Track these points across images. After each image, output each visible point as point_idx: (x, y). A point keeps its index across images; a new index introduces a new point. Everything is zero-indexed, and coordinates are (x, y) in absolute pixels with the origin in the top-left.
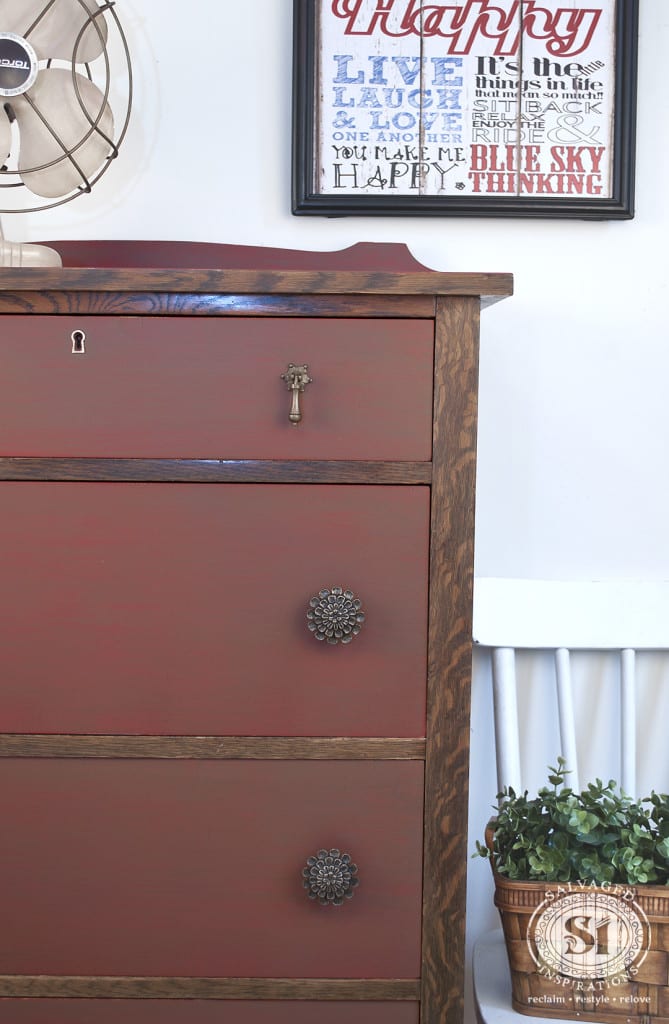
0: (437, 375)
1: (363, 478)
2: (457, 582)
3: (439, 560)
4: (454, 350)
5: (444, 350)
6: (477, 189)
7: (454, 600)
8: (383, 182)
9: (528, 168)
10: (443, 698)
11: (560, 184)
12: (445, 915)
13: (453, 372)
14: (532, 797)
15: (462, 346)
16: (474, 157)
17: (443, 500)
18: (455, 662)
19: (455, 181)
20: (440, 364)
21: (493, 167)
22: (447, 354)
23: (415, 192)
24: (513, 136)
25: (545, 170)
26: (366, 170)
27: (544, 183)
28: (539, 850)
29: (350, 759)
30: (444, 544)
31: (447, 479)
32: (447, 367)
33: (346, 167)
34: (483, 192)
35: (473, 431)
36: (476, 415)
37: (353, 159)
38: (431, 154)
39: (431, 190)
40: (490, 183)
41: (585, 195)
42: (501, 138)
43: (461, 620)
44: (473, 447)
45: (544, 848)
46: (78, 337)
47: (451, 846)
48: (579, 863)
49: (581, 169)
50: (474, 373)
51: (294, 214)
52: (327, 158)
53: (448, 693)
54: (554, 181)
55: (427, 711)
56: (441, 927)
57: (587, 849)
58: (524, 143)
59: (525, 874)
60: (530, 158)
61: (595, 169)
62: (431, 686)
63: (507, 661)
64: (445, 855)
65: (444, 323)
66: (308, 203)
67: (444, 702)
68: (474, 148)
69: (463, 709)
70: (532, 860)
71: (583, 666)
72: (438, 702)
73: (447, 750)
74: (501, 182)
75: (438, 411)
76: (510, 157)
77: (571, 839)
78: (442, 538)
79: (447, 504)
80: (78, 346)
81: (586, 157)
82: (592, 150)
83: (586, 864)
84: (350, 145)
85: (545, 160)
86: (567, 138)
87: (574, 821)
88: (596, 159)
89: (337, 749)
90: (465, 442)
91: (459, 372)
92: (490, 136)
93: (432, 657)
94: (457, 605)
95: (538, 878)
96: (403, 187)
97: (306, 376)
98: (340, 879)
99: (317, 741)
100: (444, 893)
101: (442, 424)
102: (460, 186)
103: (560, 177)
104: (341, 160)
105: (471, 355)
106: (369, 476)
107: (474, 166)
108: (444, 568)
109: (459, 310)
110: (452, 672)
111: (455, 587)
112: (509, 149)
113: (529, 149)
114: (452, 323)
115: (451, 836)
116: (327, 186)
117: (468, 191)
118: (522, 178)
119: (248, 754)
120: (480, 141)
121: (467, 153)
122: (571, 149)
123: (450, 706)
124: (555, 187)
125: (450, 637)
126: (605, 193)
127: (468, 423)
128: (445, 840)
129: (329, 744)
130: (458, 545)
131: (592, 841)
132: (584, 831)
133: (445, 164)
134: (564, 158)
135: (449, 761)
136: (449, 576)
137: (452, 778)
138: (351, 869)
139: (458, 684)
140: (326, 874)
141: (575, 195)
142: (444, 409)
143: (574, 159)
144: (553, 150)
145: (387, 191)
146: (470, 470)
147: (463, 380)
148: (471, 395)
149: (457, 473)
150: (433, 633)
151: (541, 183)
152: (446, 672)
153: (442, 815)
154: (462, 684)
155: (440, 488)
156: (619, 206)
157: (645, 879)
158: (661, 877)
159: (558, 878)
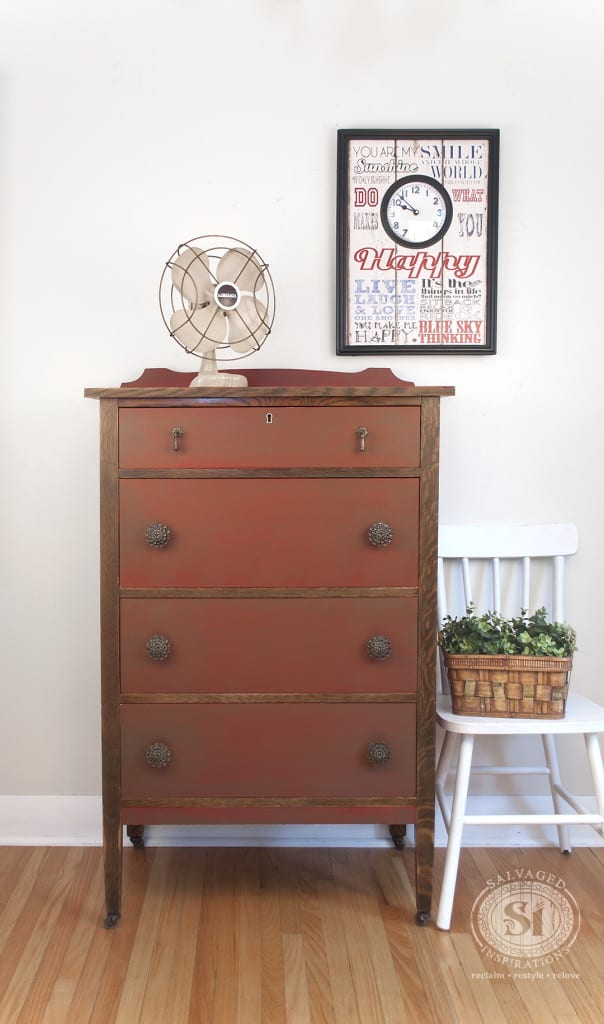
0: (422, 431)
1: (391, 476)
2: (431, 520)
3: (423, 510)
4: (429, 419)
5: (425, 419)
6: (422, 341)
7: (430, 527)
8: (378, 339)
9: (447, 331)
10: (426, 570)
11: (461, 339)
12: (427, 665)
13: (429, 429)
14: (458, 621)
15: (433, 418)
16: (421, 327)
17: (425, 484)
18: (430, 554)
19: (412, 338)
20: (423, 425)
21: (430, 331)
22: (426, 421)
23: (393, 344)
24: (439, 316)
25: (454, 332)
26: (371, 334)
27: (454, 338)
28: (464, 641)
29: (386, 596)
30: (425, 503)
31: (427, 475)
32: (426, 427)
33: (361, 333)
34: (425, 343)
35: (437, 455)
36: (439, 447)
37: (365, 329)
38: (401, 325)
39: (401, 342)
40: (429, 338)
41: (473, 344)
42: (434, 317)
43: (433, 535)
44: (438, 461)
45: (466, 640)
46: (269, 416)
47: (430, 634)
48: (483, 646)
49: (471, 331)
50: (438, 429)
51: (338, 354)
52: (352, 328)
53: (428, 568)
54: (458, 337)
55: (419, 575)
56: (426, 670)
57: (486, 640)
58: (445, 319)
59: (458, 651)
60: (447, 326)
61: (478, 331)
62: (420, 564)
64: (429, 637)
65: (425, 408)
66: (344, 350)
67: (427, 571)
68: (421, 322)
69: (434, 574)
70: (461, 645)
71: (475, 565)
72: (423, 571)
73: (428, 592)
74: (433, 338)
75: (423, 446)
76: (438, 326)
77: (478, 635)
78: (425, 500)
79: (427, 485)
80: (269, 420)
81: (473, 326)
82: (476, 322)
83: (485, 645)
84: (363, 322)
85: (454, 328)
86: (464, 317)
87: (480, 626)
88: (478, 326)
89: (381, 592)
90: (434, 459)
91: (431, 429)
92: (428, 317)
93: (421, 552)
94: (431, 529)
95: (464, 653)
96: (388, 342)
97: (367, 432)
98: (384, 648)
99: (372, 589)
100: (427, 655)
101: (424, 451)
102: (415, 340)
103: (462, 335)
104: (359, 329)
105: (436, 422)
106: (393, 474)
107: (421, 331)
108: (426, 513)
109: (431, 402)
110: (430, 558)
111: (430, 522)
112: (438, 322)
113: (447, 322)
114: (428, 408)
115: (431, 629)
116: (353, 342)
117: (418, 343)
118: (443, 336)
119: (343, 595)
120: (424, 319)
121: (418, 325)
122: (466, 322)
123: (429, 572)
124: (459, 340)
125: (428, 543)
126: (483, 342)
127: (435, 450)
128: (427, 632)
129: (377, 590)
130: (431, 504)
131: (488, 636)
132: (484, 632)
133: (407, 330)
134: (463, 326)
135: (429, 597)
136: (428, 517)
137: (431, 602)
138: (389, 643)
139: (432, 563)
140: (378, 645)
141: (468, 344)
142: (425, 445)
143: (468, 326)
144: (458, 322)
145: (380, 343)
146: (436, 471)
147: (433, 432)
148: (436, 439)
149: (431, 472)
150: (421, 542)
151: (452, 338)
152: (427, 558)
153: (426, 620)
154: (434, 563)
155: (424, 479)
156: (489, 348)
157: (512, 652)
158: (519, 650)
159: (473, 652)
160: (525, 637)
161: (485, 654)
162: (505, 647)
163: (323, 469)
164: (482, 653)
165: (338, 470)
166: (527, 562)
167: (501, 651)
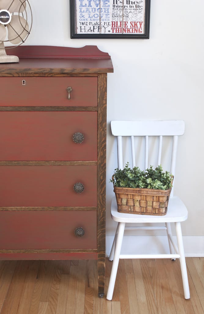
0: (98, 89)
1: (84, 110)
2: (103, 131)
3: (99, 126)
4: (102, 83)
5: (100, 83)
6: (113, 32)
7: (103, 134)
8: (91, 31)
9: (125, 27)
11: (132, 31)
12: (102, 195)
13: (101, 88)
14: (122, 170)
15: (103, 83)
16: (112, 24)
17: (100, 114)
18: (103, 146)
20: (99, 87)
21: (117, 27)
22: (100, 84)
23: (99, 33)
24: (121, 19)
25: (129, 27)
26: (87, 28)
27: (129, 30)
28: (122, 181)
29: (82, 165)
30: (100, 123)
31: (101, 109)
33: (83, 27)
34: (115, 33)
35: (106, 100)
36: (106, 97)
37: (84, 25)
38: (102, 24)
39: (103, 33)
40: (116, 31)
41: (138, 33)
42: (119, 20)
43: (104, 138)
44: (106, 103)
45: (123, 181)
46: (24, 81)
49: (137, 27)
50: (106, 88)
51: (71, 38)
52: (78, 25)
53: (102, 152)
54: (131, 30)
55: (98, 156)
56: (101, 197)
57: (132, 181)
58: (124, 21)
59: (119, 186)
60: (125, 25)
61: (141, 27)
62: (98, 151)
63: (120, 139)
64: (102, 183)
65: (100, 78)
66: (74, 35)
68: (112, 22)
69: (105, 155)
70: (121, 183)
72: (100, 154)
73: (102, 163)
74: (119, 30)
75: (99, 96)
76: (121, 24)
77: (129, 179)
78: (100, 122)
80: (24, 83)
81: (138, 24)
82: (140, 22)
83: (131, 184)
84: (83, 22)
85: (129, 25)
86: (134, 19)
87: (129, 176)
88: (141, 25)
89: (80, 163)
90: (104, 102)
91: (103, 88)
92: (116, 20)
93: (98, 146)
94: (103, 135)
95: (122, 187)
96: (96, 32)
97: (71, 89)
98: (81, 188)
99: (76, 162)
100: (101, 190)
101: (99, 99)
102: (109, 31)
103: (132, 29)
104: (82, 25)
105: (105, 85)
107: (112, 27)
108: (100, 128)
109: (103, 76)
110: (103, 148)
111: (103, 132)
112: (121, 22)
113: (125, 22)
114: (101, 78)
116: (79, 32)
117: (111, 33)
118: (123, 29)
119: (62, 165)
120: (114, 21)
121: (111, 24)
122: (135, 22)
123: (102, 155)
124: (131, 31)
125: (102, 141)
126: (143, 33)
127: (105, 99)
128: (102, 180)
129: (78, 162)
130: (103, 123)
131: (133, 179)
132: (131, 178)
133: (106, 26)
134: (133, 24)
136: (101, 129)
137: (103, 168)
138: (83, 186)
139: (104, 151)
140: (78, 187)
141: (136, 33)
142: (100, 96)
143: (136, 25)
144: (131, 22)
145: (92, 33)
146: (105, 108)
147: (104, 90)
148: (105, 93)
149: (103, 109)
150: (98, 141)
151: (128, 31)
152: (101, 148)
153: (101, 176)
154: (104, 150)
155: (99, 112)
156: (146, 36)
157: (143, 187)
158: (146, 186)
159: (126, 187)
160: (149, 181)
161: (131, 187)
162: (140, 185)
163: (51, 107)
164: (129, 187)
165: (58, 107)
166: (161, 138)
167: (138, 186)
